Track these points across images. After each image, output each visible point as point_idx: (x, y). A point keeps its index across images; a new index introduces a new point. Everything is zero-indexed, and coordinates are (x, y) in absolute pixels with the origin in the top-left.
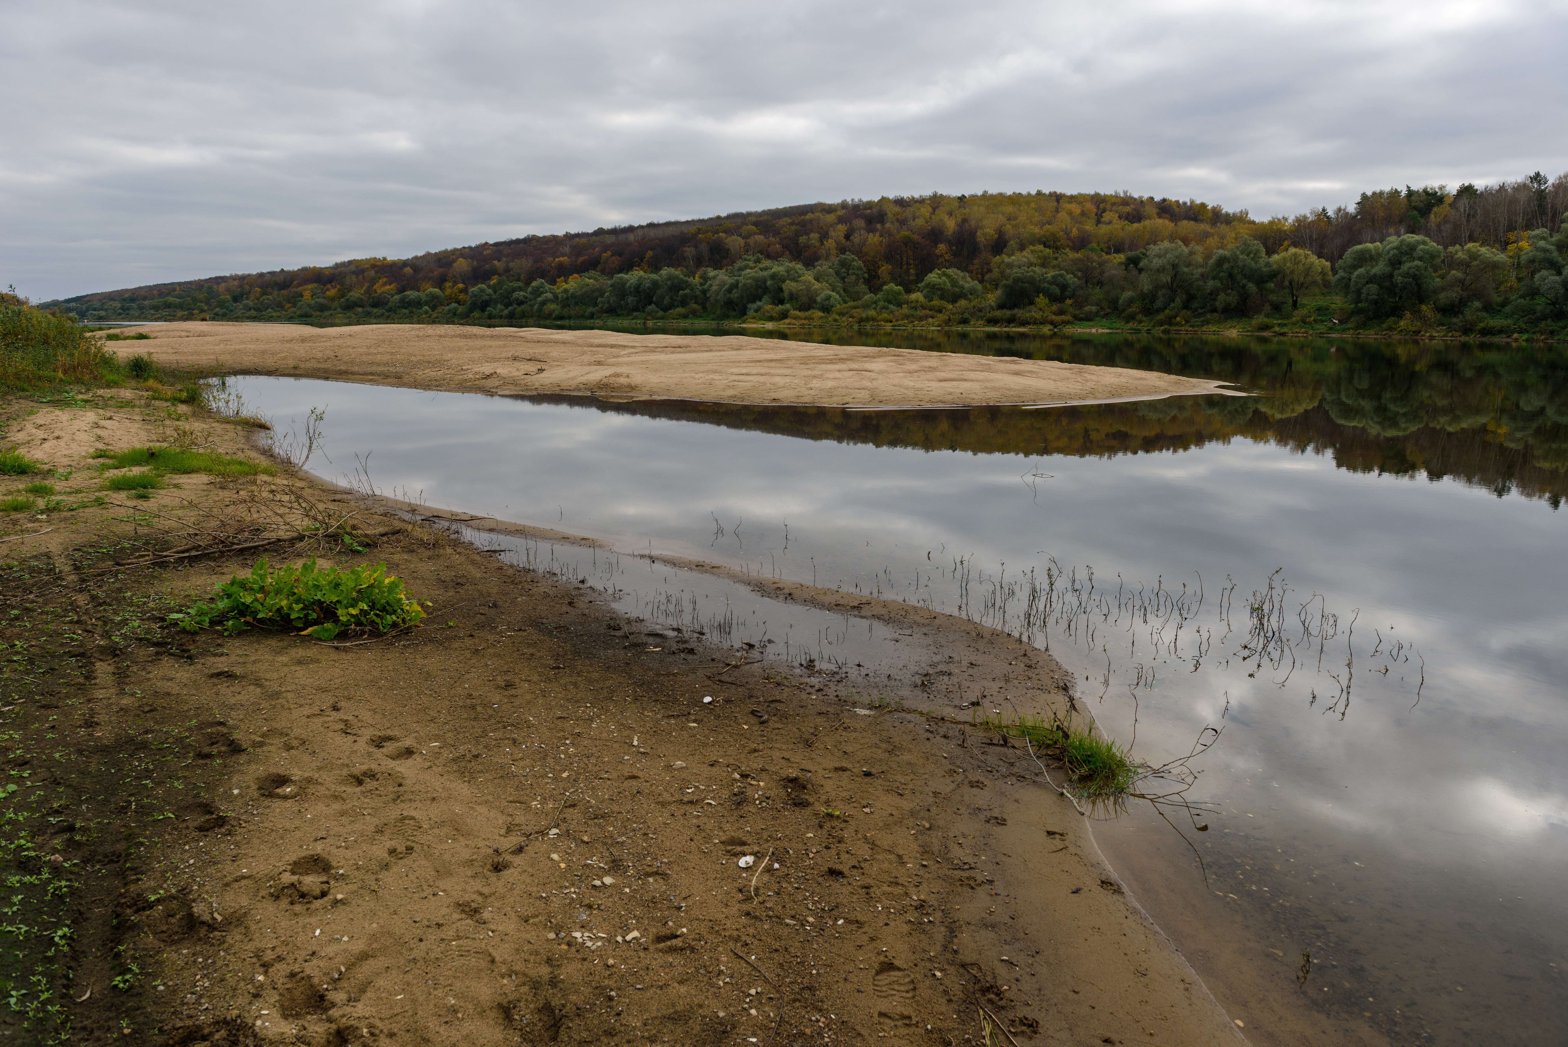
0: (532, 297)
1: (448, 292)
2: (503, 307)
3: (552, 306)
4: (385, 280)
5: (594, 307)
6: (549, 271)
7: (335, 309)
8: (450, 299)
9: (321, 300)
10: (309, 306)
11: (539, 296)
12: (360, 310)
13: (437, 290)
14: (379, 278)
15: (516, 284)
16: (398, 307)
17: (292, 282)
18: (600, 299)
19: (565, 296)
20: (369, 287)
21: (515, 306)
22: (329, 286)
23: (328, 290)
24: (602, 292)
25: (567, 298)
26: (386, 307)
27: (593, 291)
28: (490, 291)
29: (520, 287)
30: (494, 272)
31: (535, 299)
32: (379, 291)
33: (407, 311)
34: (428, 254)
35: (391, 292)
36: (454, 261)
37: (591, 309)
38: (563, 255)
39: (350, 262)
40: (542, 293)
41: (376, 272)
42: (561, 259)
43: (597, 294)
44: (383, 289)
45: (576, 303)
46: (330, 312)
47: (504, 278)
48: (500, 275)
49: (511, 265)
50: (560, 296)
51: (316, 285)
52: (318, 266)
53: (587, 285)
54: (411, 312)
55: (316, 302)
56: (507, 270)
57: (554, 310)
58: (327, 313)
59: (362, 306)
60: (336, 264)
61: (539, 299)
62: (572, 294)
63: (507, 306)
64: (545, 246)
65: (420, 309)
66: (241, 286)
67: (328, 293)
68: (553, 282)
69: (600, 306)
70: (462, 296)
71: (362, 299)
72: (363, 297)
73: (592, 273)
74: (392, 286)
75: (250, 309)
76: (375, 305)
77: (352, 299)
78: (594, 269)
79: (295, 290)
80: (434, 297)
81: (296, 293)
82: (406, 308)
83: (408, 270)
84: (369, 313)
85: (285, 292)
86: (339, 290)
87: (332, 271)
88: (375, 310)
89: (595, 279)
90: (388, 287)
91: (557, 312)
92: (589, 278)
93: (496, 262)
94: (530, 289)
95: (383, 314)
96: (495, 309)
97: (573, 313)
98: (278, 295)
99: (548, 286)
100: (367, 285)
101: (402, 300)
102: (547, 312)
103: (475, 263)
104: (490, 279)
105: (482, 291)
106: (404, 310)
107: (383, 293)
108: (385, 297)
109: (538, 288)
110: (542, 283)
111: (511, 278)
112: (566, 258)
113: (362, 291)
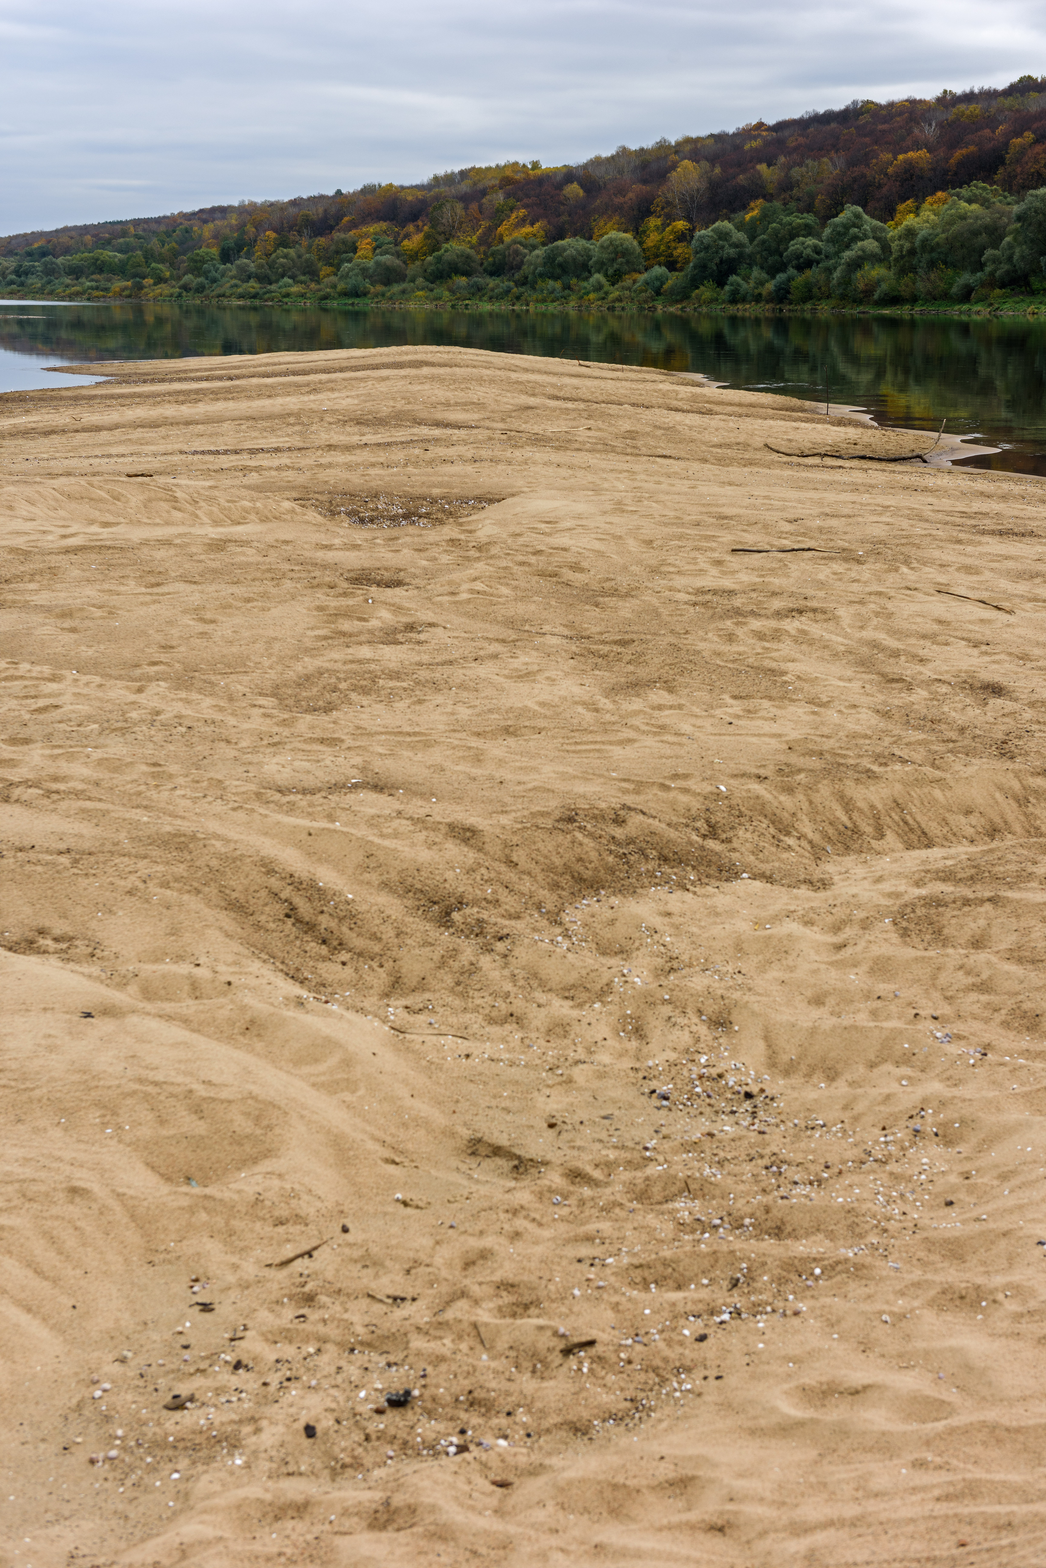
0: (831, 249)
1: (653, 239)
2: (764, 275)
3: (877, 272)
4: (522, 212)
5: (974, 272)
6: (880, 186)
7: (413, 280)
8: (652, 257)
9: (387, 259)
10: (364, 270)
11: (848, 247)
12: (463, 280)
13: (628, 236)
14: (512, 210)
15: (798, 220)
16: (541, 275)
17: (339, 218)
18: (989, 252)
19: (907, 245)
20: (490, 230)
21: (791, 271)
22: (411, 228)
23: (407, 236)
24: (995, 233)
25: (912, 252)
26: (517, 276)
27: (976, 233)
28: (740, 236)
29: (807, 226)
30: (757, 191)
31: (837, 254)
32: (507, 239)
33: (558, 285)
34: (624, 152)
35: (532, 241)
36: (674, 167)
37: (966, 278)
38: (917, 146)
39: (463, 174)
40: (856, 238)
41: (508, 196)
42: (911, 154)
43: (983, 238)
44: (516, 234)
45: (932, 265)
46: (404, 285)
47: (777, 204)
48: (768, 197)
49: (796, 172)
50: (894, 246)
51: (384, 225)
52: (396, 183)
53: (963, 217)
54: (568, 287)
55: (378, 264)
56: (787, 185)
57: (879, 282)
58: (396, 288)
59: (467, 274)
60: (436, 178)
61: (847, 254)
62: (925, 240)
63: (772, 272)
64: (885, 127)
65: (586, 279)
66: (241, 227)
67: (406, 242)
68: (888, 213)
69: (988, 269)
70: (680, 250)
71: (468, 257)
72: (472, 252)
73: (978, 187)
74: (537, 225)
75: (249, 277)
76: (496, 271)
77: (448, 257)
78: (988, 178)
79: (342, 236)
80: (618, 252)
81: (344, 242)
82: (556, 278)
83: (574, 190)
84: (479, 289)
85: (321, 241)
86: (427, 237)
87: (420, 195)
88: (492, 282)
89: (985, 203)
90: (527, 229)
91: (884, 286)
92: (970, 201)
93: (762, 168)
94: (827, 231)
95: (508, 291)
96: (746, 278)
97: (921, 286)
98: (309, 249)
99: (870, 222)
100: (485, 224)
101: (550, 259)
102: (861, 286)
103: (718, 170)
104: (744, 207)
105: (724, 236)
106: (551, 283)
107: (515, 242)
108: (517, 253)
109: (846, 227)
110: (857, 216)
111: (793, 205)
112: (923, 153)
113: (474, 239)
